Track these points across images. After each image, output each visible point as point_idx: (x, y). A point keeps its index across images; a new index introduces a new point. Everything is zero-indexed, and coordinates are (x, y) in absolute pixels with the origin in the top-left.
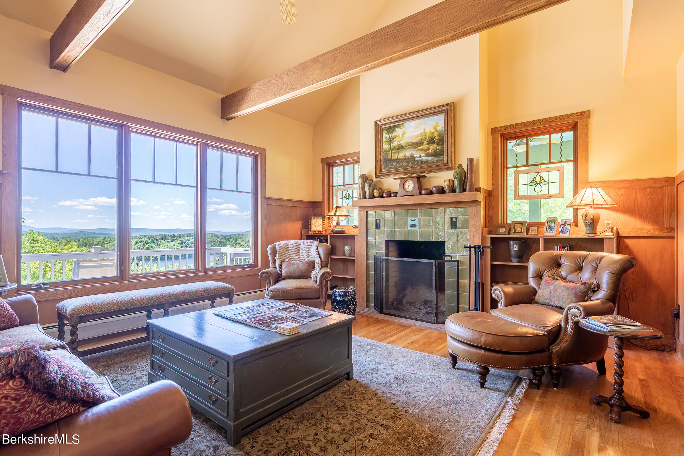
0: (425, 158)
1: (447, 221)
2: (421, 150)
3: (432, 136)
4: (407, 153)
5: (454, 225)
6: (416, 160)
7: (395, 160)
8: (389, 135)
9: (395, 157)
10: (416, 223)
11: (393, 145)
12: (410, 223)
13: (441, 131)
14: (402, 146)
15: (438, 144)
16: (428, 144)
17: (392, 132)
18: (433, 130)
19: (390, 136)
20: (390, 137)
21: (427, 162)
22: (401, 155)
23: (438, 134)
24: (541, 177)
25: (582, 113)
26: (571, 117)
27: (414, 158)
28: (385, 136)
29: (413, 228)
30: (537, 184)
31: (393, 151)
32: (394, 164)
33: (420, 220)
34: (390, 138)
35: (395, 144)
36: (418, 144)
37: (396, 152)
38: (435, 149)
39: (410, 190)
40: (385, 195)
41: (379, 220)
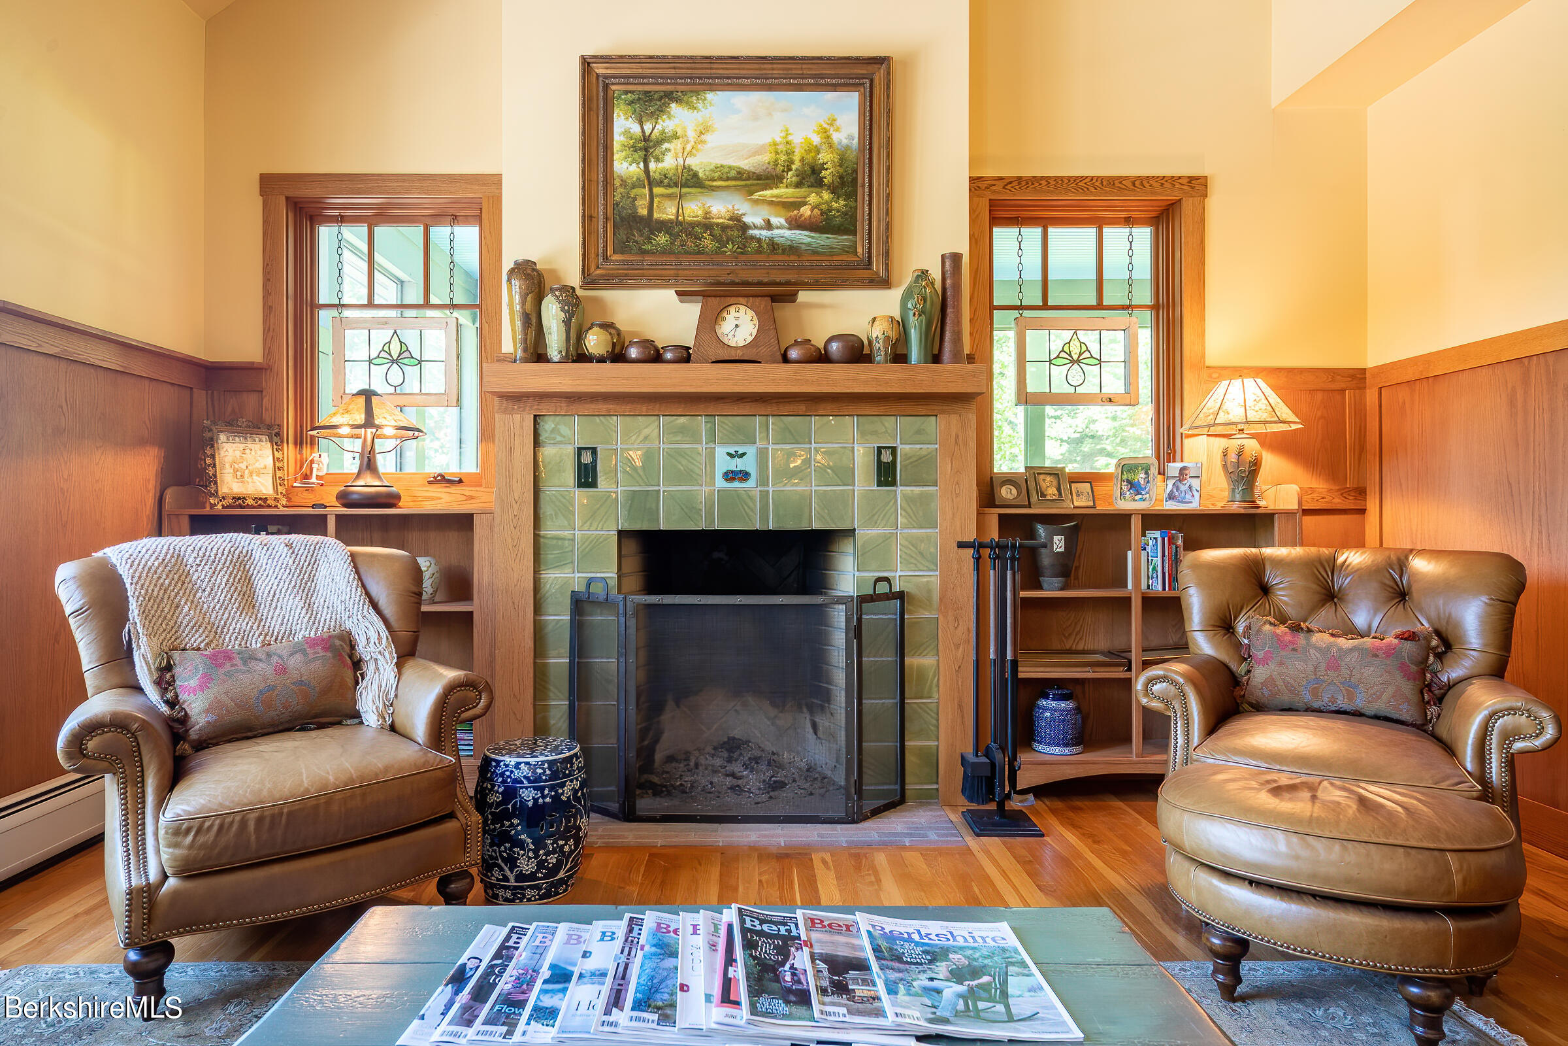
0: (788, 233)
1: (862, 457)
2: (771, 203)
3: (815, 159)
4: (720, 207)
5: (886, 474)
6: (752, 238)
7: (664, 226)
8: (641, 123)
9: (667, 211)
10: (748, 464)
11: (660, 165)
12: (723, 463)
13: (848, 147)
14: (695, 175)
15: (834, 190)
16: (798, 185)
17: (655, 115)
18: (816, 140)
19: (648, 127)
20: (647, 134)
21: (792, 249)
22: (693, 209)
23: (835, 157)
24: (1081, 343)
25: (1191, 179)
26: (1167, 185)
27: (745, 227)
28: (624, 125)
29: (736, 484)
30: (1073, 362)
31: (657, 190)
32: (662, 239)
33: (762, 456)
34: (646, 139)
35: (668, 162)
36: (759, 177)
37: (669, 196)
38: (824, 207)
39: (742, 343)
40: (633, 353)
41: (594, 451)
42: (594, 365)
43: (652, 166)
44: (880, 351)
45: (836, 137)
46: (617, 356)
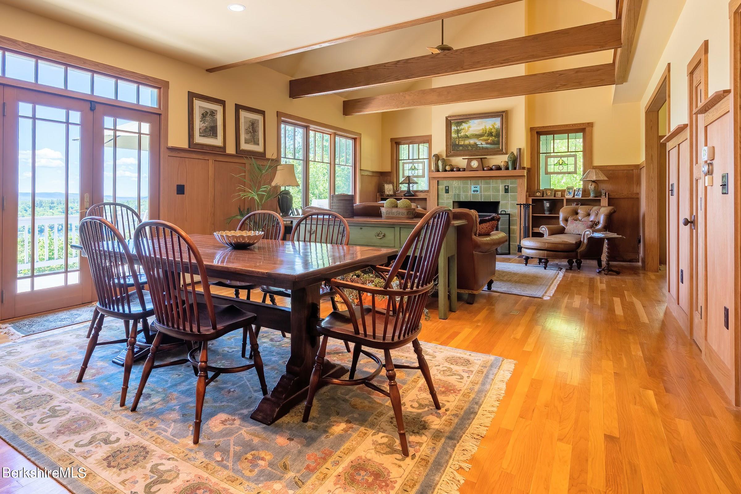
0: (486, 145)
1: (501, 187)
2: (482, 140)
3: (491, 131)
4: (472, 141)
5: (506, 191)
6: (478, 147)
7: (461, 145)
9: (462, 143)
10: (478, 189)
12: (473, 189)
13: (498, 128)
14: (467, 136)
15: (495, 137)
16: (488, 136)
17: (460, 126)
18: (491, 127)
19: (458, 128)
21: (487, 148)
22: (467, 142)
23: (495, 130)
27: (477, 145)
28: (454, 128)
29: (475, 193)
31: (460, 139)
32: (461, 148)
33: (481, 187)
34: (458, 130)
35: (462, 134)
36: (480, 135)
37: (462, 140)
38: (493, 140)
39: (475, 167)
40: (455, 169)
41: (448, 187)
42: (448, 172)
43: (459, 135)
44: (503, 168)
45: (495, 126)
46: (452, 170)
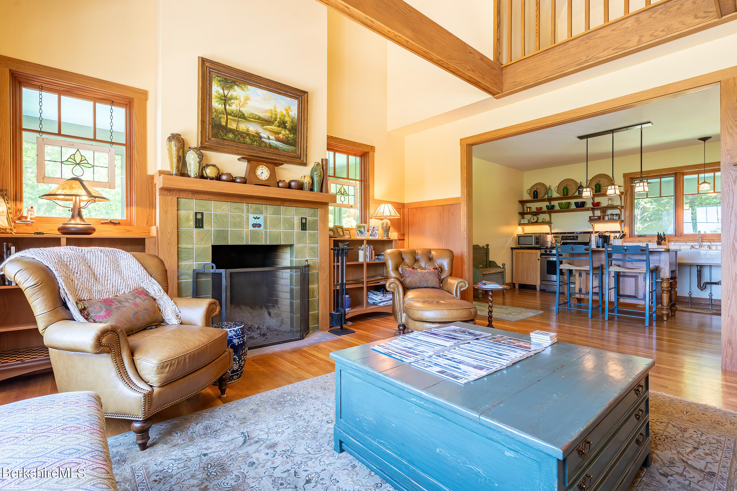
0: (275, 142)
1: (297, 221)
2: (270, 131)
3: (284, 119)
4: (253, 128)
5: (304, 227)
6: (263, 142)
7: (232, 131)
8: (223, 89)
9: (232, 126)
10: (260, 221)
11: (231, 108)
12: (252, 221)
13: (294, 118)
14: (244, 115)
15: (290, 131)
16: (279, 126)
17: (230, 89)
18: (284, 112)
19: (226, 92)
20: (226, 94)
21: (276, 148)
22: (243, 127)
23: (290, 120)
26: (366, 147)
27: (261, 137)
28: (217, 89)
29: (257, 229)
31: (229, 117)
32: (230, 136)
33: (265, 219)
34: (224, 96)
35: (234, 107)
36: (266, 121)
37: (234, 120)
38: (287, 136)
39: (264, 179)
40: (224, 177)
41: (202, 214)
42: (208, 180)
43: (228, 107)
44: (306, 186)
45: (291, 113)
46: (218, 178)
